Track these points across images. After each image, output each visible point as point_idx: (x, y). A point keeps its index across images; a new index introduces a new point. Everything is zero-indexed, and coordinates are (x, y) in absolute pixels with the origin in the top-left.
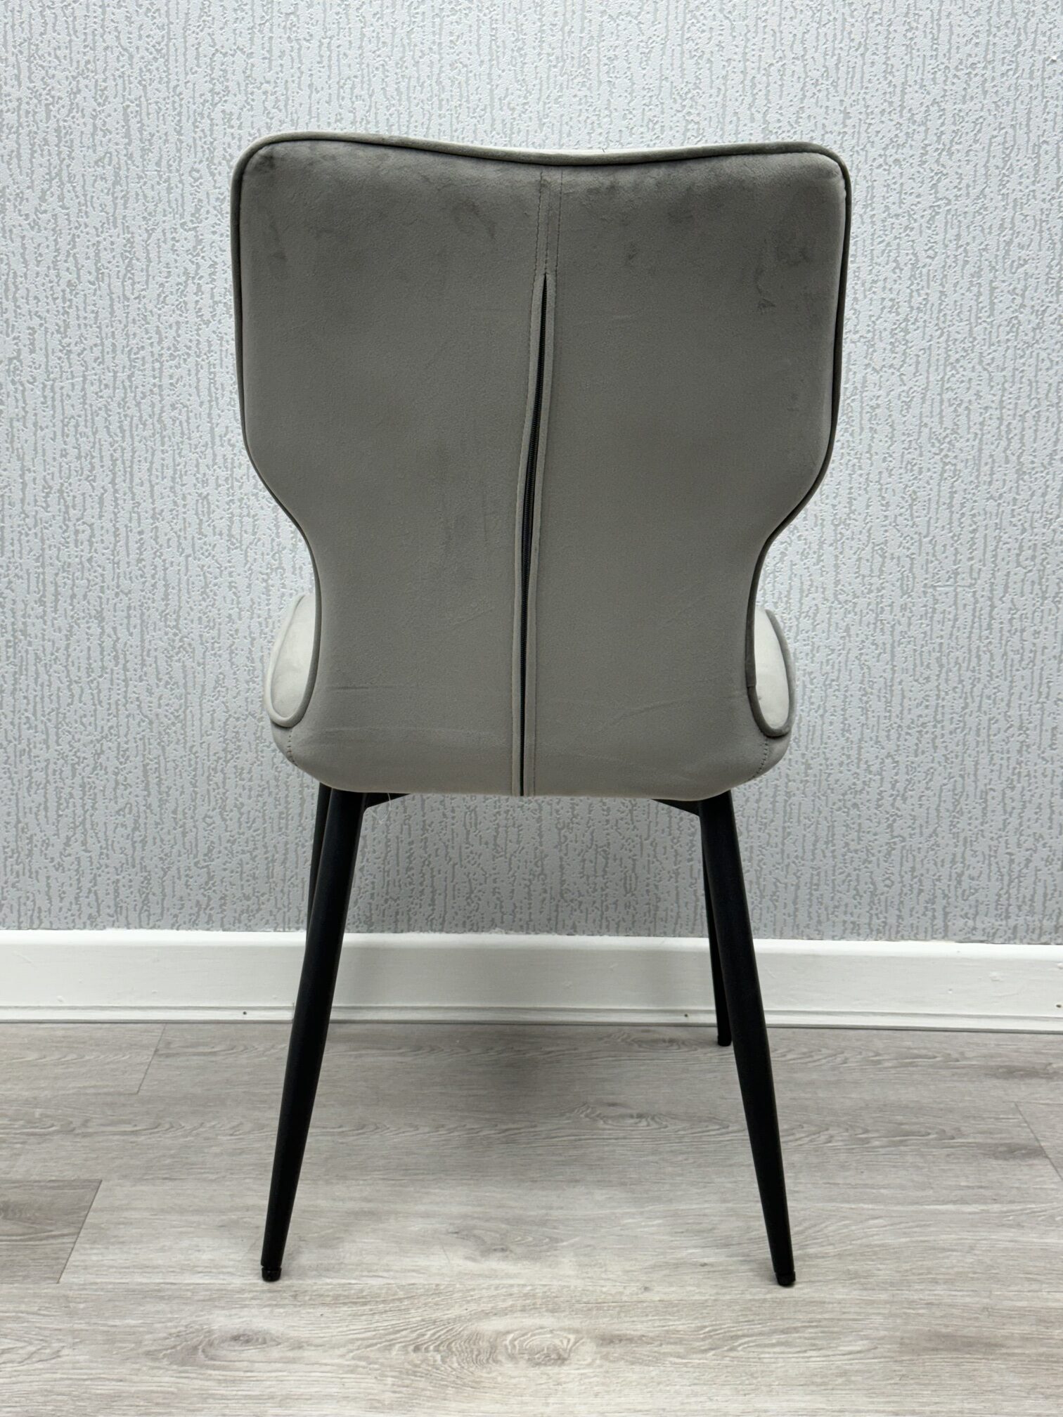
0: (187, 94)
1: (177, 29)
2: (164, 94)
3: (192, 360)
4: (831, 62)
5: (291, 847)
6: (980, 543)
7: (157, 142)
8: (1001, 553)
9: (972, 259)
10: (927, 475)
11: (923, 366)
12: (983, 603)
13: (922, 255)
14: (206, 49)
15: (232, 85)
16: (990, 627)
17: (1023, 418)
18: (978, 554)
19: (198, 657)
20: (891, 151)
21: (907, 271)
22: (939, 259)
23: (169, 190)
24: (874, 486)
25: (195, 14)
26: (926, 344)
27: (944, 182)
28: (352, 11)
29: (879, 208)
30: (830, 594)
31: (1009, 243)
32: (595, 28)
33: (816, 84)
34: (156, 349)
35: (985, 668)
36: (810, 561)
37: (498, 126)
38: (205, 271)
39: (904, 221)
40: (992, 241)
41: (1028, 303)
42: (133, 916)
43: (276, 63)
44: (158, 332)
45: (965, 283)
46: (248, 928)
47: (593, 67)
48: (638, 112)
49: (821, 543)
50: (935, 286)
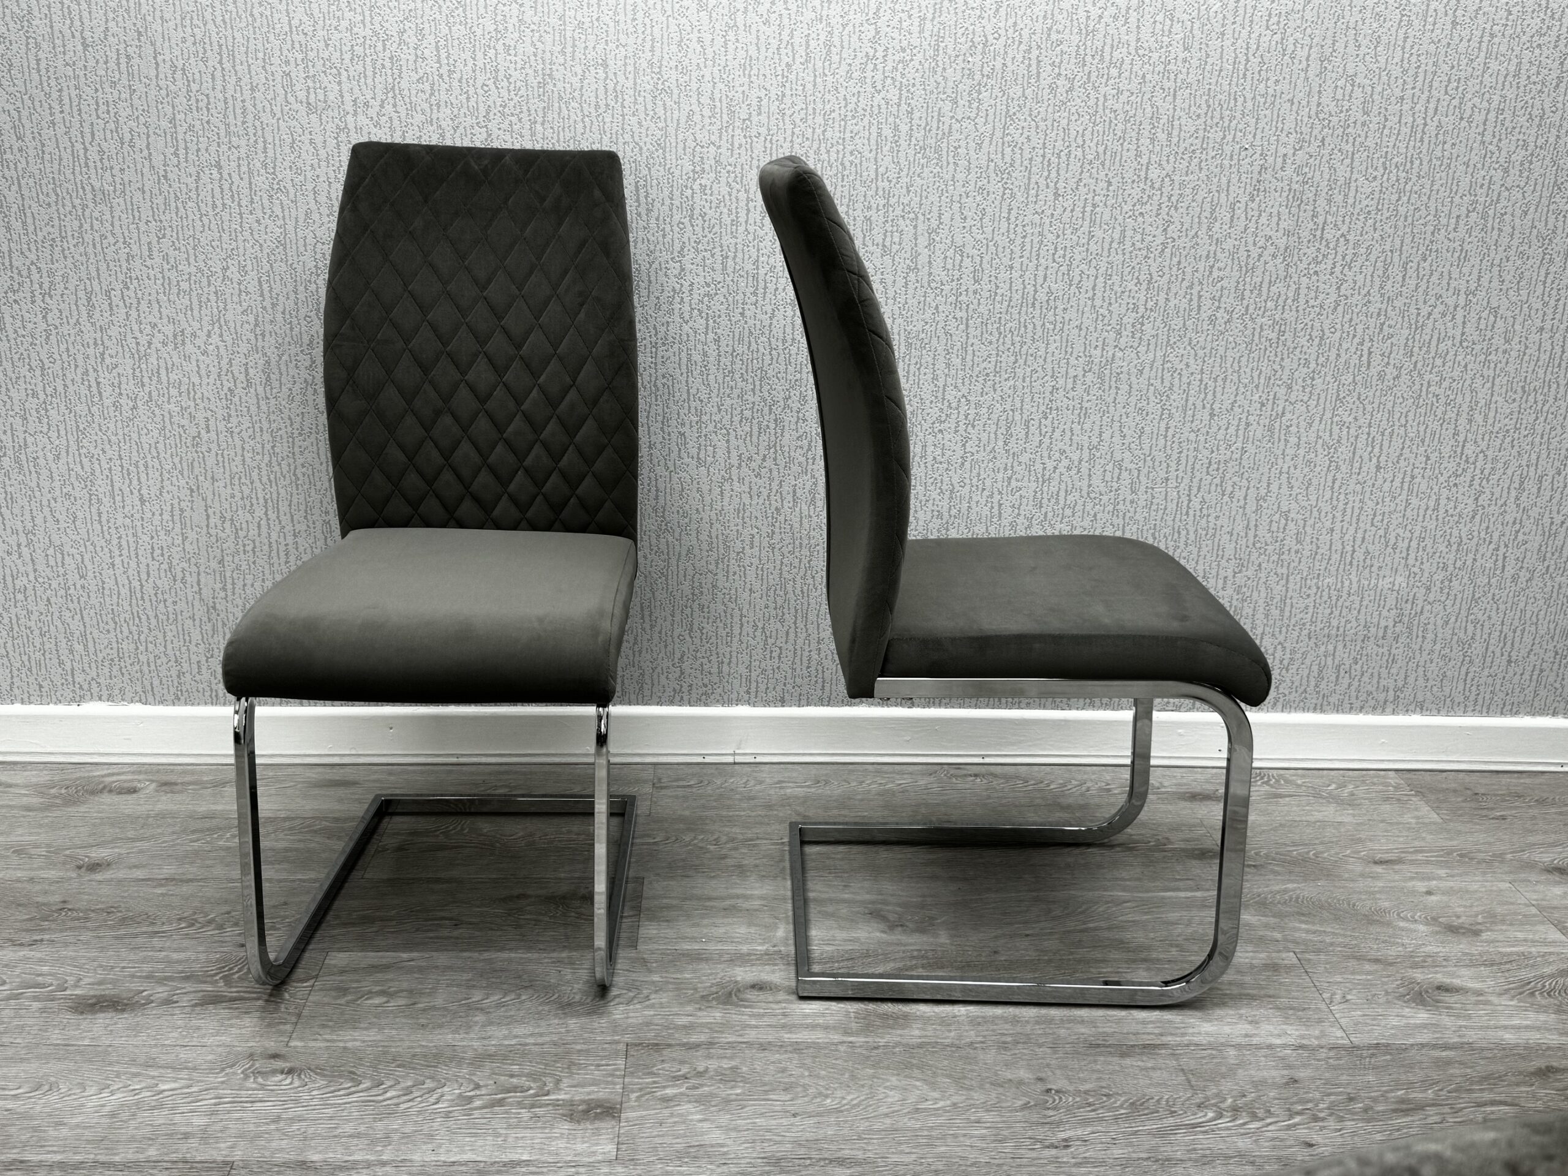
0: (677, 173)
1: (671, 130)
2: (662, 173)
3: (676, 346)
4: (1101, 149)
5: (734, 654)
6: (1183, 461)
7: (657, 205)
8: (1197, 467)
9: (1188, 277)
10: (1150, 417)
11: (1152, 347)
12: (1184, 499)
13: (1155, 275)
14: (690, 143)
15: (707, 167)
16: (1187, 514)
17: (1215, 380)
18: (1182, 468)
19: (677, 535)
20: (1138, 207)
21: (1144, 286)
22: (1167, 277)
23: (664, 236)
24: (1116, 425)
25: (683, 120)
26: (1154, 332)
27: (1172, 227)
28: (787, 118)
29: (1128, 244)
30: (1084, 493)
31: (1212, 267)
32: (946, 127)
33: (1090, 163)
34: (654, 339)
35: (1183, 539)
36: (1074, 472)
37: (881, 193)
38: (686, 289)
39: (1144, 252)
40: (1201, 266)
41: (1223, 305)
42: (633, 697)
43: (737, 151)
44: (655, 328)
45: (1182, 293)
46: (706, 705)
47: (944, 153)
48: (972, 183)
49: (1080, 461)
50: (1163, 295)
